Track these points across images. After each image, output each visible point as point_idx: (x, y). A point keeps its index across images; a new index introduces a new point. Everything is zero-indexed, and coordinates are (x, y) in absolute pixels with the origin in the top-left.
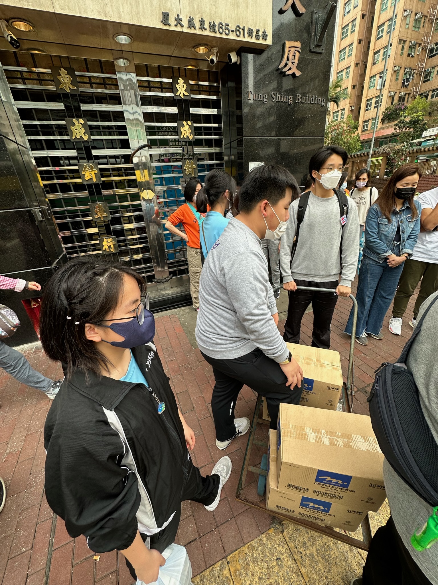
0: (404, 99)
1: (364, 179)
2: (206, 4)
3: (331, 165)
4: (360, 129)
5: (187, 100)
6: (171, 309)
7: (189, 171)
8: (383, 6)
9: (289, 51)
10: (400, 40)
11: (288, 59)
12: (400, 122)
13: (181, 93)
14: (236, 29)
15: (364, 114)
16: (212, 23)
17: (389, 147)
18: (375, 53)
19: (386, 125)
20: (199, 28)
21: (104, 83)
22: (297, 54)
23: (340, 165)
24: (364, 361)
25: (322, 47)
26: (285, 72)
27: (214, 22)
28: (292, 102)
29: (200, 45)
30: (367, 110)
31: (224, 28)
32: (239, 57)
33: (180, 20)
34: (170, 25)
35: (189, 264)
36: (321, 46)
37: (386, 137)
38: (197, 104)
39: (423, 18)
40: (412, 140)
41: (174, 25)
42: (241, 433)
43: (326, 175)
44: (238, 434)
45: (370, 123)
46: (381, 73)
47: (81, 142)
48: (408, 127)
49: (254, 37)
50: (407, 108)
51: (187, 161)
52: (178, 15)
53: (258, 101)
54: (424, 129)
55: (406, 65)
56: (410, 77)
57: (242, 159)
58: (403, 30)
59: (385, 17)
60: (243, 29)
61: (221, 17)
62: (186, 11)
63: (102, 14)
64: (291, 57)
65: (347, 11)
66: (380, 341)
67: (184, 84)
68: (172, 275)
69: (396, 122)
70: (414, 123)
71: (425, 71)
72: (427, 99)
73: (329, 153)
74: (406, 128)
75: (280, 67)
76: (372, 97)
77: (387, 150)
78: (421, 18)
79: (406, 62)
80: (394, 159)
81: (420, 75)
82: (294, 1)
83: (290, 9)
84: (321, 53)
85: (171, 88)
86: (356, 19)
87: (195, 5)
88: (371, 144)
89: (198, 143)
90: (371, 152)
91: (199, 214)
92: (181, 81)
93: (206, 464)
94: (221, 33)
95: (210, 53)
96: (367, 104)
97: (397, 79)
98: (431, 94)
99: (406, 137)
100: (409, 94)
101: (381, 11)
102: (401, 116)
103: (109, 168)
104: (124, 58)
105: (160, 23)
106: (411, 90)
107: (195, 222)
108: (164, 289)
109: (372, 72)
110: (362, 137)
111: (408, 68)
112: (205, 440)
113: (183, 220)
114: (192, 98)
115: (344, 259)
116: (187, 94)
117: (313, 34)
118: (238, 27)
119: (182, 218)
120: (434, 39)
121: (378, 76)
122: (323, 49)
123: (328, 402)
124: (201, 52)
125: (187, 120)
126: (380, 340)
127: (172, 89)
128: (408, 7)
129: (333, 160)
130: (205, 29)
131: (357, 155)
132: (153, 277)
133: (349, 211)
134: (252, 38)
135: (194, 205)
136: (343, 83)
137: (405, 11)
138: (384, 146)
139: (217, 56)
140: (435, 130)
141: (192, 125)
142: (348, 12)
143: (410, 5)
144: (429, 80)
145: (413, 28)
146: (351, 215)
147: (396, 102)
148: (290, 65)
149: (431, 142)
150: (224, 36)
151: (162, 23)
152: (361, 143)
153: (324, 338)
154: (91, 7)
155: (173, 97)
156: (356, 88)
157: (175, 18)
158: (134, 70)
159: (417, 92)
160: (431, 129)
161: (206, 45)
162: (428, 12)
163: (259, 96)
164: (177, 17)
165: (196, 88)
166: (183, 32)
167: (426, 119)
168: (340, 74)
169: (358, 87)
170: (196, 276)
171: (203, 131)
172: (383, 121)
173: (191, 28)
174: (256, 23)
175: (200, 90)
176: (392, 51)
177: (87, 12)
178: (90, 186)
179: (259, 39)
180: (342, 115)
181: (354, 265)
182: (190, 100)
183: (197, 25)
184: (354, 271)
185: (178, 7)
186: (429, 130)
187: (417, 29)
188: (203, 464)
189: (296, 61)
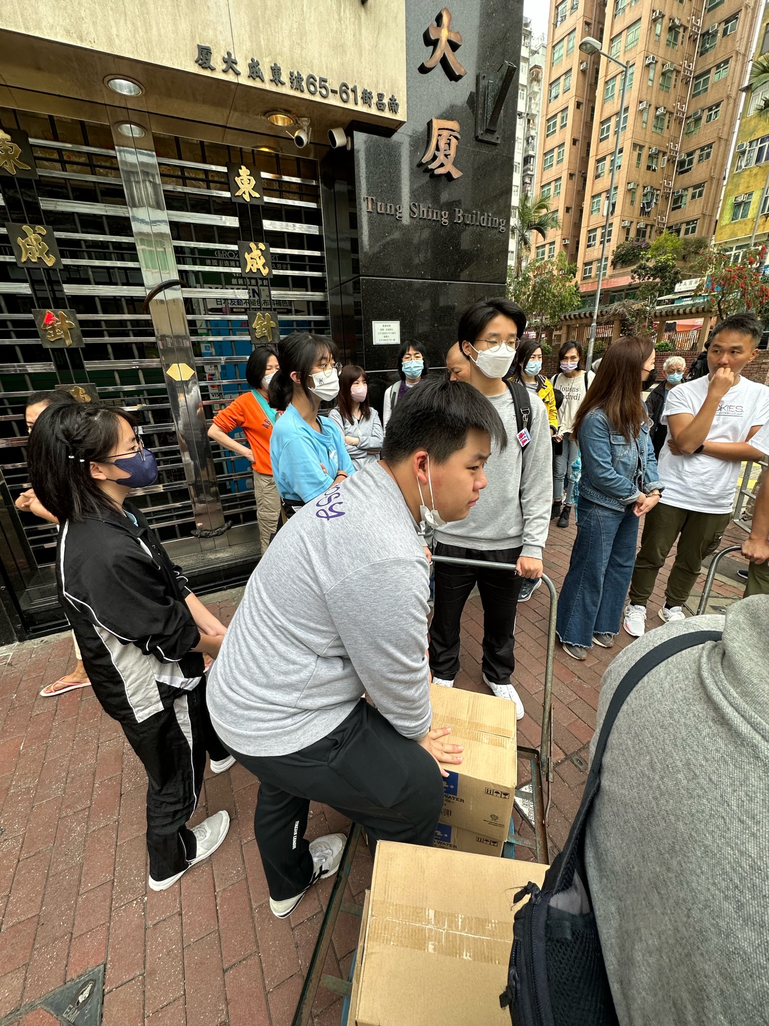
0: (645, 232)
1: (573, 358)
2: (283, 41)
3: (495, 335)
4: (579, 275)
5: (258, 206)
6: (225, 590)
7: (262, 331)
8: (607, 94)
9: (440, 135)
10: (635, 145)
11: (437, 149)
12: (640, 267)
13: (244, 193)
14: (340, 88)
15: (585, 252)
16: (296, 74)
17: (624, 306)
18: (598, 161)
19: (619, 271)
20: (271, 80)
21: (91, 164)
22: (454, 142)
23: (512, 335)
24: (579, 693)
25: (496, 133)
26: (433, 170)
27: (298, 72)
28: (447, 221)
29: (275, 111)
30: (589, 246)
31: (317, 84)
32: (349, 138)
33: (233, 62)
34: (213, 69)
35: (258, 504)
36: (495, 131)
37: (620, 290)
38: (277, 213)
39: (667, 115)
40: (660, 296)
41: (221, 71)
42: (326, 872)
43: (484, 352)
44: (319, 875)
45: (594, 266)
46: (608, 191)
47: (40, 269)
48: (652, 275)
49: (374, 106)
50: (650, 247)
51: (258, 313)
52: (229, 54)
53: (385, 215)
54: (676, 280)
55: (645, 183)
56: (651, 201)
57: (360, 314)
58: (639, 129)
59: (612, 107)
60: (354, 91)
61: (312, 66)
62: (245, 48)
63: (74, 35)
64: (442, 145)
65: (553, 94)
66: (609, 651)
67: (252, 178)
68: (230, 522)
69: (634, 267)
70: (660, 270)
71: (673, 193)
72: (679, 235)
73: (492, 312)
74: (649, 278)
75: (424, 161)
76: (596, 226)
77: (620, 310)
78: (665, 115)
79: (645, 177)
80: (633, 324)
81: (667, 198)
82: (444, 54)
83: (439, 66)
84: (495, 144)
85: (228, 182)
86: (567, 107)
87: (262, 40)
88: (595, 299)
89: (280, 282)
90: (596, 311)
91: (275, 411)
92: (244, 171)
93: (241, 957)
94: (313, 94)
95: (297, 126)
96: (590, 238)
97: (632, 202)
98: (684, 227)
99: (649, 291)
100: (652, 226)
101: (604, 101)
102: (642, 258)
103: (126, 321)
104: (131, 123)
105: (193, 63)
106: (655, 220)
107: (267, 427)
108: (214, 550)
109: (594, 189)
110: (583, 287)
111: (649, 188)
112: (249, 894)
113: (243, 423)
114: (266, 203)
115: (525, 506)
116: (257, 195)
117: (480, 111)
118: (345, 85)
119: (241, 419)
120: (684, 147)
121: (604, 195)
122: (498, 138)
123: (490, 819)
124: (280, 123)
125: (257, 241)
126: (609, 648)
127: (228, 184)
128: (644, 97)
129: (498, 325)
130: (283, 84)
131: (575, 315)
132: (192, 525)
133: (534, 422)
134: (370, 106)
135: (265, 394)
136: (550, 202)
137: (641, 102)
138: (616, 304)
139: (308, 134)
140: (693, 283)
141: (267, 249)
142: (556, 97)
143: (647, 94)
144: (680, 207)
145: (654, 129)
146: (537, 427)
147: (633, 236)
148: (441, 158)
149: (689, 302)
150: (318, 98)
151: (197, 65)
152: (581, 297)
153: (501, 653)
154: (51, 21)
155: (231, 198)
156: (572, 212)
157: (224, 58)
158: (152, 146)
159: (664, 224)
160: (688, 281)
161: (286, 112)
162: (674, 107)
163: (388, 207)
164: (226, 56)
165: (276, 186)
166: (238, 84)
167: (679, 265)
168: (545, 189)
169: (576, 211)
170: (271, 527)
171: (307, 263)
172: (614, 264)
173: (254, 79)
174: (378, 83)
175: (282, 190)
176: (624, 160)
177: (40, 28)
178: (59, 352)
179: (383, 110)
180: (550, 252)
181: (545, 518)
182: (262, 206)
183: (267, 75)
184: (544, 530)
185: (229, 40)
186: (684, 281)
187: (659, 131)
188: (234, 957)
189: (452, 152)
